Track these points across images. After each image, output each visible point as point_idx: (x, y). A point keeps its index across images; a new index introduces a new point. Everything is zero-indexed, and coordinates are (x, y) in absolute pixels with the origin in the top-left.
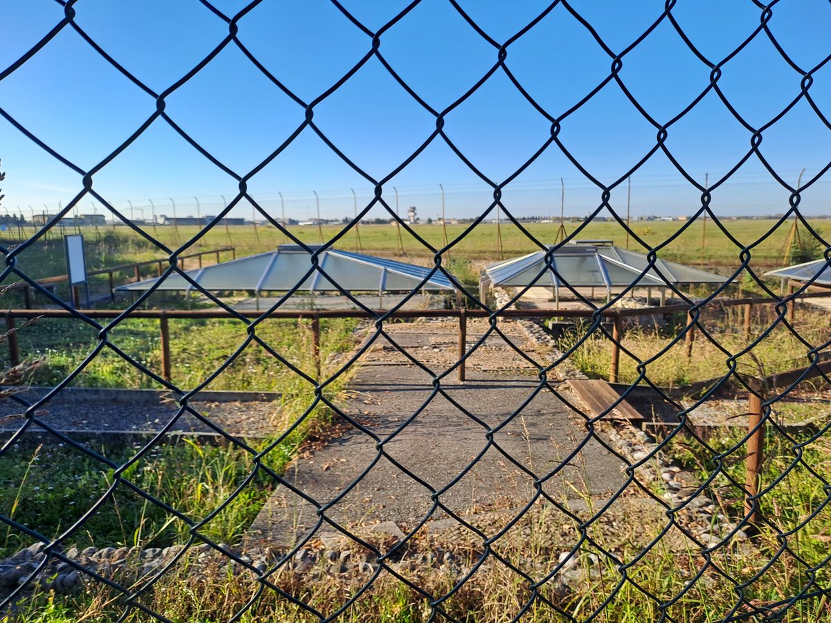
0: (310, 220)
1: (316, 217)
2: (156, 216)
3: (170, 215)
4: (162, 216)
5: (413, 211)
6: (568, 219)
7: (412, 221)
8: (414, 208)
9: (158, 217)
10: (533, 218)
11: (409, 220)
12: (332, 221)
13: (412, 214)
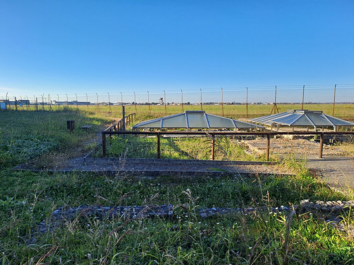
0: (118, 103)
1: (121, 102)
2: (51, 101)
3: (57, 101)
4: (54, 101)
5: (162, 100)
6: (225, 104)
7: (161, 104)
8: (162, 98)
9: (53, 101)
10: (211, 103)
11: (160, 104)
12: (127, 103)
13: (161, 101)
